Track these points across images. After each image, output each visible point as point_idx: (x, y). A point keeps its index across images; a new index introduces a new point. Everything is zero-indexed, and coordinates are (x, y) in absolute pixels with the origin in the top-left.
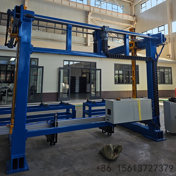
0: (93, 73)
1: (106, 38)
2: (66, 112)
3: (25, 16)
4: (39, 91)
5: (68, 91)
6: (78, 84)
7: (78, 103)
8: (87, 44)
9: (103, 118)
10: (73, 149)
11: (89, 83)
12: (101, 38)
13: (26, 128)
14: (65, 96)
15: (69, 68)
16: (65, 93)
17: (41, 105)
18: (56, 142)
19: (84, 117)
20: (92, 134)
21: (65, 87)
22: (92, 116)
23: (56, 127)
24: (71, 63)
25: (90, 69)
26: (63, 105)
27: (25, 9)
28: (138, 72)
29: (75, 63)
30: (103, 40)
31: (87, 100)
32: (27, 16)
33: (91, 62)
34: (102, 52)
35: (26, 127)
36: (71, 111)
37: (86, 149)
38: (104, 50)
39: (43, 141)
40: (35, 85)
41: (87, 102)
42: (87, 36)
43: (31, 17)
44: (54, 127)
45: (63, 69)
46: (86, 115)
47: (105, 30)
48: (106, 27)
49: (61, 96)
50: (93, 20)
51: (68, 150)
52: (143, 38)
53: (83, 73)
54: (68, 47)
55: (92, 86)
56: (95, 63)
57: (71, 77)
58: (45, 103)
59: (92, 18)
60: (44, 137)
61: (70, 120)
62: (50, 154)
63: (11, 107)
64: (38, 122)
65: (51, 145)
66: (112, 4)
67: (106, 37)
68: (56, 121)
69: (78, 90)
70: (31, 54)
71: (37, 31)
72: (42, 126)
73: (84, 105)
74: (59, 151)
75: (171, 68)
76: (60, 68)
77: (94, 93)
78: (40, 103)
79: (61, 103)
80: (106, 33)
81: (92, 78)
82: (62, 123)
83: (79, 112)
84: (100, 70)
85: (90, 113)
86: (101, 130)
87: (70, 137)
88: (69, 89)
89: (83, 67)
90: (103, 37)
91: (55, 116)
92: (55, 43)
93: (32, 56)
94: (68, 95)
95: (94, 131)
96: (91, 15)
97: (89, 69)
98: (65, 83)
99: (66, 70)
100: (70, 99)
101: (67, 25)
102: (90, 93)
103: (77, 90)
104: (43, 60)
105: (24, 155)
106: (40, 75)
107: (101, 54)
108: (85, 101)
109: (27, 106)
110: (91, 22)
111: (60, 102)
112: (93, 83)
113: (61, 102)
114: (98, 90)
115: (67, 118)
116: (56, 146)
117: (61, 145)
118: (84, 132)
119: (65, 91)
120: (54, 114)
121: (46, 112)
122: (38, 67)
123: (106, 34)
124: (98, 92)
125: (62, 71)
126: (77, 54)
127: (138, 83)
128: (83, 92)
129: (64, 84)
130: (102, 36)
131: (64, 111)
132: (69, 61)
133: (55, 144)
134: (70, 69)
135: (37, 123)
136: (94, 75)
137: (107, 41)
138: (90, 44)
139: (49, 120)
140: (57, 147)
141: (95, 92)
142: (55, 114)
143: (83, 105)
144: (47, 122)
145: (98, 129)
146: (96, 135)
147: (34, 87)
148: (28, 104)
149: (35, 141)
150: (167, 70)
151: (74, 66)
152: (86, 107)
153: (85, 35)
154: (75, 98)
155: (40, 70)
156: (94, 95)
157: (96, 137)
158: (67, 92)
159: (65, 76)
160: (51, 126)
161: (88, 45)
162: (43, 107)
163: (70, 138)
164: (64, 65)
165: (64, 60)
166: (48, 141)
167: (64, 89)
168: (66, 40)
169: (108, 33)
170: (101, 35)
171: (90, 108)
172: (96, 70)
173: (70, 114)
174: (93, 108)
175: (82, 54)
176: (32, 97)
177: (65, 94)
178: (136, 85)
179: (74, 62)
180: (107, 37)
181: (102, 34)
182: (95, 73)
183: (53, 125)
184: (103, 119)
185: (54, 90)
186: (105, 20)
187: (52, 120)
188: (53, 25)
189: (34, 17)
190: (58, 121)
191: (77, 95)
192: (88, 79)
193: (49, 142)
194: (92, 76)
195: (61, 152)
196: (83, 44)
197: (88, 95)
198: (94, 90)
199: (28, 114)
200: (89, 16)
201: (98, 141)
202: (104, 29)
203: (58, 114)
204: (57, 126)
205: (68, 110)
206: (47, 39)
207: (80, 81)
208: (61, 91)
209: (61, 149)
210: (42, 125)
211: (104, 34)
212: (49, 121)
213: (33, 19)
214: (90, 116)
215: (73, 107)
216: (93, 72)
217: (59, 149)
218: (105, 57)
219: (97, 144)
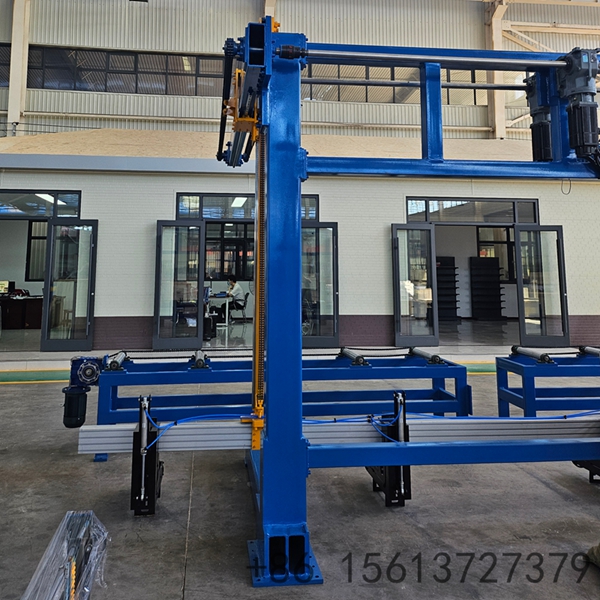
0: (524, 244)
1: (589, 97)
2: (431, 388)
3: (276, 53)
4: (328, 307)
5: (430, 311)
6: (467, 286)
7: (477, 358)
8: (494, 132)
9: (591, 425)
10: (476, 532)
11: (512, 280)
12: (565, 100)
13: (305, 436)
14: (421, 329)
15: (426, 226)
16: (418, 319)
17: (342, 356)
18: (408, 495)
19: (504, 412)
20: (547, 485)
21: (416, 296)
22: (539, 414)
23: (402, 443)
24: (434, 206)
25: (513, 227)
26: (416, 364)
27: (273, 30)
29: (447, 204)
30: (576, 107)
31: (513, 349)
32: (284, 55)
33: (513, 201)
34: (573, 156)
35: (304, 429)
36: (450, 385)
37: (525, 537)
38: (584, 146)
39: (361, 486)
41: (512, 357)
42: (491, 99)
43: (297, 56)
44: (398, 439)
45: (408, 230)
46: (512, 407)
47: (584, 67)
48: (586, 52)
49: (404, 326)
50: (515, 35)
51: (457, 532)
53: (481, 244)
55: (526, 291)
56: (535, 204)
57: (438, 259)
58: (356, 353)
59: (508, 25)
60: (361, 474)
61: (450, 420)
62: (389, 538)
63: (251, 359)
64: (338, 417)
65: (389, 504)
67: (586, 94)
68: (401, 421)
69: (468, 306)
70: (303, 181)
71: (306, 102)
72: (352, 432)
73: (502, 367)
74: (423, 530)
76: (395, 228)
77: (538, 322)
78: (338, 351)
79: (412, 356)
80: (587, 76)
81: (524, 261)
82: (423, 429)
83: (484, 394)
84: (559, 229)
85: (530, 400)
86: (585, 473)
87: (458, 484)
88: (430, 304)
89: (479, 220)
90: (573, 96)
91: (396, 400)
92: (371, 137)
93: (307, 188)
94: (430, 324)
95: (554, 473)
96: (507, 16)
97: (507, 228)
98: (415, 282)
99: (417, 235)
100: (441, 342)
101: (421, 64)
102: (518, 319)
103: (464, 308)
104: (333, 200)
105: (304, 527)
106: (327, 253)
107: (566, 165)
108: (506, 352)
109: (304, 358)
110: (504, 42)
111: (407, 351)
112: (527, 282)
113: (411, 351)
114: (553, 308)
115: (439, 414)
116: (409, 510)
117: (426, 511)
118: (513, 471)
119: (418, 310)
120: (392, 394)
123: (589, 79)
124: (552, 317)
125: (403, 237)
126: (456, 171)
128: (489, 318)
129: (412, 285)
130: (567, 92)
131: (426, 384)
132: (427, 200)
133: (403, 505)
134: (432, 228)
135: (335, 421)
136: (529, 251)
137: (593, 109)
138: (505, 130)
139: (378, 413)
140: (413, 515)
141: (542, 317)
142: (396, 392)
143: (498, 368)
144: (369, 421)
145: (569, 467)
146: (565, 490)
147: (310, 295)
148: (304, 352)
149: (333, 484)
151: (443, 219)
152: (509, 373)
153: (483, 97)
154: (457, 339)
155: (325, 235)
156: (539, 331)
157: (566, 497)
158: (423, 313)
159: (415, 256)
160: (383, 437)
161: (499, 134)
162: (346, 366)
163: (459, 490)
164: (410, 213)
165: (408, 198)
166: (376, 490)
167: (414, 303)
168: (419, 122)
169: (594, 76)
170: (563, 87)
171: (528, 381)
172: (537, 230)
173: (448, 396)
174: (541, 382)
176: (306, 329)
177: (416, 323)
179: (445, 202)
180: (593, 94)
181: (567, 84)
182: (537, 245)
183: (391, 432)
184: (592, 431)
185: (382, 309)
186: (564, 28)
187: (389, 416)
189: (307, 54)
190: (407, 421)
191: (464, 327)
192: (504, 264)
193: (383, 495)
194: (524, 252)
195: (428, 534)
196: (478, 131)
197: (510, 329)
198: (535, 311)
199: (309, 386)
200: (494, 20)
201: (577, 514)
202: (576, 61)
203: (406, 394)
204: (407, 439)
205: (439, 383)
206: (341, 127)
207: (472, 276)
208: (404, 311)
209: (429, 524)
210: (352, 428)
211: (579, 82)
212: (376, 418)
213: (304, 60)
214: (530, 413)
215: (459, 373)
216: (524, 237)
217: (420, 526)
218: (586, 174)
219: (572, 527)
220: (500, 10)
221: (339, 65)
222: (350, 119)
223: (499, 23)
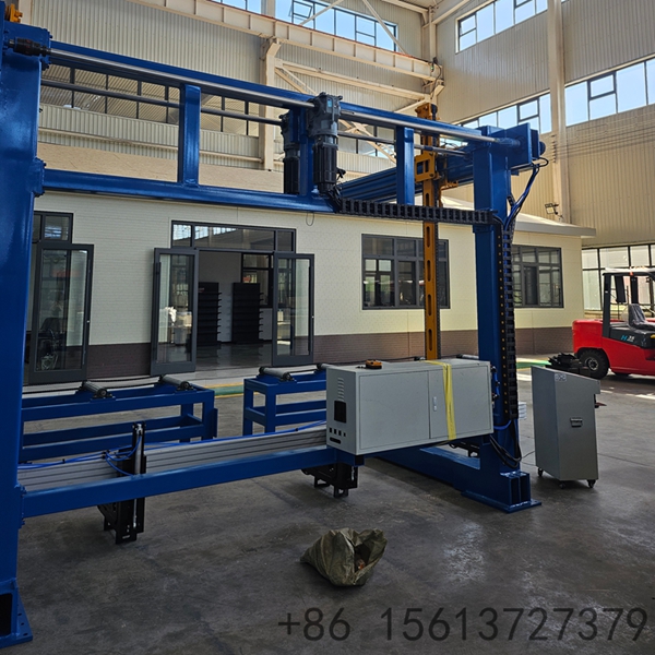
0: (282, 271)
1: (331, 139)
2: (179, 415)
3: (10, 46)
4: (75, 337)
5: (190, 336)
6: (229, 311)
7: (226, 382)
8: (263, 163)
9: (318, 435)
10: (206, 554)
11: (270, 304)
12: (312, 140)
13: (19, 483)
14: (179, 355)
15: (191, 252)
16: (179, 345)
17: (83, 391)
18: (140, 528)
19: (247, 431)
20: (278, 495)
21: (179, 322)
22: (279, 429)
23: (138, 476)
24: (202, 232)
25: (273, 254)
26: (168, 392)
27: (13, 19)
28: (446, 265)
29: (217, 231)
30: (320, 146)
31: (260, 370)
32: (19, 49)
33: (274, 230)
34: (316, 191)
35: (19, 476)
36: (198, 411)
37: (252, 550)
38: (324, 183)
39: (90, 527)
40: (61, 316)
41: (259, 378)
42: (262, 131)
43: (37, 53)
44: (132, 472)
45: (171, 255)
46: (255, 425)
47: (329, 111)
48: (331, 97)
49: (161, 354)
50: (286, 74)
51: (187, 557)
52: (465, 144)
53: (245, 270)
54: (187, 170)
55: (280, 316)
56: (293, 233)
57: (200, 285)
58: (99, 385)
59: (280, 63)
60: (94, 513)
61: (196, 445)
62: (115, 576)
64: (66, 458)
65: (119, 541)
66: (356, 15)
67: (329, 136)
68: (139, 453)
69: (229, 331)
70: (37, 195)
71: (66, 109)
72: (86, 471)
73: (250, 388)
74: (151, 560)
75: (558, 250)
76: (158, 253)
77: (289, 343)
78: (79, 385)
79: (163, 385)
80: (330, 119)
81: (282, 287)
82: (162, 458)
83: (230, 415)
84: (311, 257)
85: (271, 417)
86: (311, 478)
87: (195, 508)
88: (191, 329)
89: (246, 247)
90: (318, 136)
91: (135, 432)
92: (140, 156)
93: (42, 204)
94: (189, 351)
95: (286, 483)
96: (279, 55)
97: (269, 255)
98: (179, 308)
99: (183, 260)
100: (197, 368)
101: (182, 86)
102: (272, 342)
103: (224, 334)
104: (91, 221)
105: (13, 584)
106: (80, 279)
107: (310, 199)
108: (253, 373)
109: (24, 397)
110: (276, 78)
111: (156, 380)
112: (282, 306)
113: (161, 378)
114: (302, 330)
115: (185, 440)
116: (141, 544)
117: (159, 541)
118: (248, 486)
119: (180, 337)
120: (130, 427)
121: (105, 419)
122: (71, 248)
123: (331, 123)
124: (300, 338)
125: (165, 262)
126: (222, 198)
127: (447, 305)
128: (248, 340)
129: (175, 311)
130: (314, 132)
131: (174, 411)
132: (193, 225)
133: (135, 539)
134: (197, 253)
135: (64, 462)
136: (287, 277)
137: (334, 150)
138: (272, 163)
139: (114, 448)
140: (145, 548)
141: (292, 338)
142: (135, 424)
143: (246, 389)
144: (103, 458)
145: (299, 476)
146: (293, 498)
148: (25, 389)
149: (59, 530)
150: (548, 257)
151: (212, 245)
152: (255, 394)
153: (254, 129)
154: (216, 364)
155: (78, 258)
156: (289, 352)
157: (293, 504)
158: (184, 340)
159: (179, 282)
160: (118, 472)
161: (267, 166)
162: (89, 401)
163: (194, 514)
164: (175, 238)
165: (174, 222)
166: (107, 528)
167: (174, 329)
169: (336, 121)
170: (311, 127)
171: (270, 400)
172: (294, 257)
173: (196, 421)
174: (282, 400)
175: (241, 200)
176: (48, 362)
177: (176, 349)
178: (438, 312)
179: (215, 229)
180: (334, 137)
181: (315, 124)
182: (292, 271)
183: (127, 467)
184: (318, 440)
185: (138, 336)
186: (328, 75)
187: (125, 448)
188: (130, 86)
189: (50, 53)
190: (145, 453)
191: (223, 352)
192: (265, 290)
193: (114, 532)
194: (281, 279)
195: (157, 565)
196: (248, 161)
197: (265, 350)
198: (288, 333)
199: (31, 427)
200: (268, 56)
201: (300, 519)
202: (322, 105)
203: (147, 424)
204: (143, 470)
205: (187, 409)
206: (106, 142)
207: (234, 301)
208: (163, 337)
209: (160, 554)
210: (83, 467)
211: (324, 124)
212: (112, 453)
213: (46, 59)
214: (270, 429)
215: (207, 397)
216: (283, 264)
217: (151, 557)
218: (325, 208)
219: (295, 532)
220: (274, 48)
221: (108, 74)
222: (118, 135)
223: (272, 61)
